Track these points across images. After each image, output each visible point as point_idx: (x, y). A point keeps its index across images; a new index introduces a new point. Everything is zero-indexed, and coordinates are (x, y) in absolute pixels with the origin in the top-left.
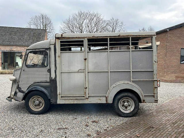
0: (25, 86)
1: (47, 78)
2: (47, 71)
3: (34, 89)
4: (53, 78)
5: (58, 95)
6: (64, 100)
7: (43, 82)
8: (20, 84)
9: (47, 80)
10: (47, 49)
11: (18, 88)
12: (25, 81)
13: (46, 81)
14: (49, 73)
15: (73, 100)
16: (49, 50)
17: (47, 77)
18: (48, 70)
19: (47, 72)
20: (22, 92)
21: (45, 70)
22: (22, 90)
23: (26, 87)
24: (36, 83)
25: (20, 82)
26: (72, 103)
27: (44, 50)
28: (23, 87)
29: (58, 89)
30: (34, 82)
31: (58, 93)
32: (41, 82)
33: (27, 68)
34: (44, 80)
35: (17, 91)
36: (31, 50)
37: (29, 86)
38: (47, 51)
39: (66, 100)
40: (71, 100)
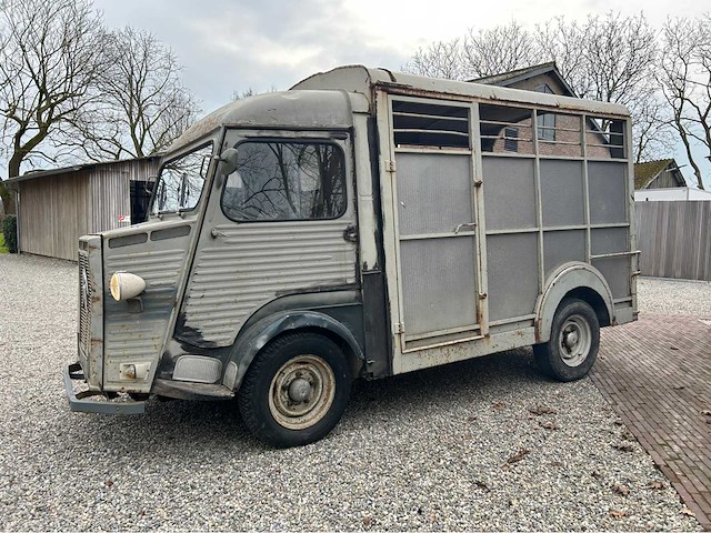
0: (225, 318)
1: (343, 269)
2: (341, 235)
3: (292, 326)
4: (370, 267)
5: (396, 337)
6: (416, 355)
7: (323, 290)
8: (189, 310)
9: (343, 276)
10: (338, 132)
11: (181, 331)
12: (221, 292)
13: (339, 280)
14: (350, 247)
15: (445, 351)
16: (348, 140)
17: (346, 264)
18: (349, 231)
19: (343, 241)
20: (210, 350)
21: (331, 229)
22: (206, 338)
23: (230, 324)
24: (288, 294)
25: (190, 302)
26: (443, 361)
27: (325, 135)
28: (208, 323)
29: (392, 311)
30: (278, 292)
31: (395, 329)
32: (315, 290)
33: (234, 225)
34: (328, 277)
35: (175, 348)
36: (253, 133)
37: (247, 313)
38: (337, 141)
39: (423, 354)
40: (439, 350)
